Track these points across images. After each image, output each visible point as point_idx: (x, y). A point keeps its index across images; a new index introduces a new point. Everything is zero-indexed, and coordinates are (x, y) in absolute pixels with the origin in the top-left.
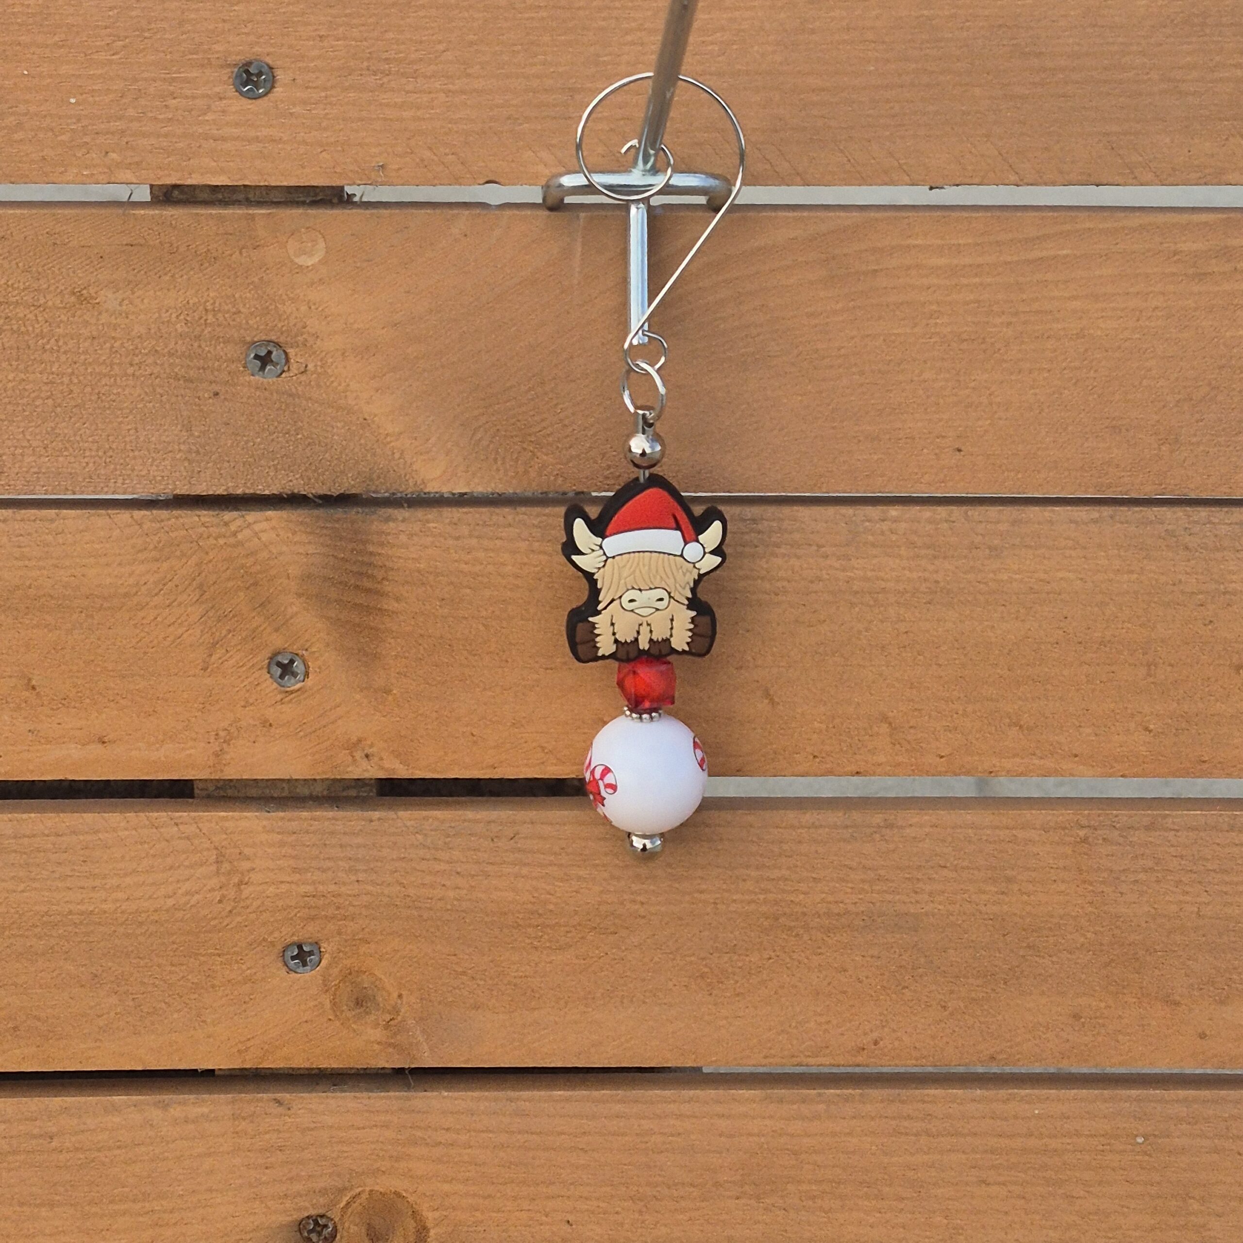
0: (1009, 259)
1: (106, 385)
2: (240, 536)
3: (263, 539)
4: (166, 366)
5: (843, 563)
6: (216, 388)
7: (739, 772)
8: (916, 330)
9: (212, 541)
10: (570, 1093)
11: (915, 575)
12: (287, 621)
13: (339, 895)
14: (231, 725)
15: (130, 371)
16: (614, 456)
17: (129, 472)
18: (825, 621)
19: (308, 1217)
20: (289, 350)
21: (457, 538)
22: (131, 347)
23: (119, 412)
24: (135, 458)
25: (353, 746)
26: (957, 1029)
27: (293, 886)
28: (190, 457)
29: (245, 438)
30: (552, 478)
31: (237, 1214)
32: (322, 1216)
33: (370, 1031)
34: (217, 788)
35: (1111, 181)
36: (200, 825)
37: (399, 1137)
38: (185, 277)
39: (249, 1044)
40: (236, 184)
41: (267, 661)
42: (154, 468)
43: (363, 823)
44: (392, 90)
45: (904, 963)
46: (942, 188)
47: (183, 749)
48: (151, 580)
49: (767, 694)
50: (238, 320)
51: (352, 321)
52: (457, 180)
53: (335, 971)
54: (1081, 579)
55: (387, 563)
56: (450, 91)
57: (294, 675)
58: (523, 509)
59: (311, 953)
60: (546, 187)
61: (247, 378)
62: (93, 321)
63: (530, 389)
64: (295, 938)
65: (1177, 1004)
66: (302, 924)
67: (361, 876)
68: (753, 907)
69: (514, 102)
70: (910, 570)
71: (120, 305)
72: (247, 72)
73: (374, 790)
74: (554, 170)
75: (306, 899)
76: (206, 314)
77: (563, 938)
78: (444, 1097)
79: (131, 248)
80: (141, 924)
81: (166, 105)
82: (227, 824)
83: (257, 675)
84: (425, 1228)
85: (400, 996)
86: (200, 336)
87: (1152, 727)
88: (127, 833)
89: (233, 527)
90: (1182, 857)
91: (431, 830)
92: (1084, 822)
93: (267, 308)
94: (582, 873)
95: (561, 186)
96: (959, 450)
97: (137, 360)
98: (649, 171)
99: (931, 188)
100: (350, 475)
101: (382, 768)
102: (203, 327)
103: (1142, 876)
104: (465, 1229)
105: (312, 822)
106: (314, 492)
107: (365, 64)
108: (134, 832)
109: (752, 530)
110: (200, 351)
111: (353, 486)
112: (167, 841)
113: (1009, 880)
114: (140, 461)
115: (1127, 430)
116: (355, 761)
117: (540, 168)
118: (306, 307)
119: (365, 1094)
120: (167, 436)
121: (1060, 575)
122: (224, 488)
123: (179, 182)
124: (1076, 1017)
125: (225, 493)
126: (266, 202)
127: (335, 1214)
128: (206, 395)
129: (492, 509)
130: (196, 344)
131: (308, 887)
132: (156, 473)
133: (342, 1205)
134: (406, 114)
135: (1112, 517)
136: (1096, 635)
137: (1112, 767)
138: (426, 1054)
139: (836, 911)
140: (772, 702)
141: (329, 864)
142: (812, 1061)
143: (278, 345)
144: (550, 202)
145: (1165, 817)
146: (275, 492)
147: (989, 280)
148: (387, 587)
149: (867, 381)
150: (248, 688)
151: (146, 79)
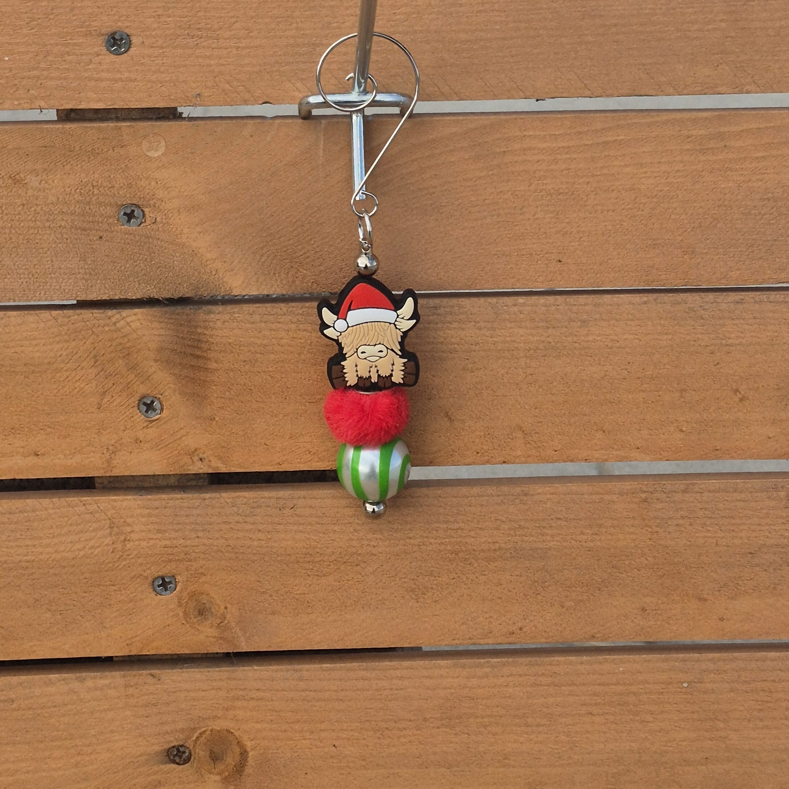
0: (587, 142)
1: (32, 233)
2: (118, 325)
3: (133, 326)
4: (69, 221)
5: (491, 332)
6: (101, 234)
7: (431, 463)
8: (530, 188)
9: (100, 329)
10: (334, 665)
11: (535, 338)
12: (149, 377)
13: (186, 546)
14: (115, 442)
15: (47, 224)
16: (348, 270)
17: (49, 287)
18: (481, 369)
19: (173, 747)
20: (145, 210)
21: (253, 323)
22: (47, 210)
23: (41, 250)
24: (51, 278)
25: (192, 453)
26: (571, 619)
27: (158, 541)
28: (86, 277)
29: (120, 265)
30: (310, 284)
31: (129, 746)
32: (182, 746)
33: (209, 630)
34: (110, 482)
35: (648, 94)
36: (99, 505)
37: (228, 695)
38: (79, 166)
39: (133, 640)
40: (109, 107)
41: (137, 402)
42: (64, 284)
43: (200, 501)
44: (204, 47)
45: (536, 579)
46: (544, 100)
47: (88, 458)
48: (64, 354)
49: (447, 415)
50: (113, 191)
51: (183, 190)
52: (246, 102)
53: (185, 594)
54: (638, 339)
55: (210, 339)
56: (239, 47)
57: (155, 410)
58: (293, 304)
59: (170, 583)
60: (300, 104)
61: (120, 227)
62: (24, 194)
63: (294, 230)
64: (160, 574)
65: (706, 600)
66: (164, 565)
67: (200, 534)
68: (442, 547)
69: (279, 53)
70: (533, 336)
71: (40, 184)
72: (114, 38)
73: (207, 481)
74: (305, 94)
75: (166, 549)
76: (93, 188)
77: (326, 569)
78: (255, 670)
79: (45, 149)
80: (64, 567)
81: (65, 60)
82: (115, 504)
83: (131, 411)
84: (245, 751)
85: (226, 608)
86: (90, 202)
87: (684, 429)
88: (54, 511)
89: (114, 320)
90: (705, 509)
91: (243, 504)
92: (645, 489)
93: (131, 183)
94: (336, 528)
95: (308, 103)
96: (560, 261)
97: (51, 218)
98: (362, 92)
99: (537, 100)
100: (185, 286)
101: (209, 466)
102: (91, 196)
103: (681, 522)
104: (271, 751)
105: (168, 501)
106: (162, 296)
107: (187, 32)
108: (58, 510)
109: (434, 314)
110: (90, 211)
111: (187, 292)
112: (79, 515)
113: (600, 526)
114: (55, 280)
115: (663, 246)
116: (193, 462)
117: (297, 93)
118: (155, 183)
119: (206, 669)
120: (71, 265)
121: (626, 337)
122: (107, 295)
123: (74, 107)
124: (644, 610)
125: (108, 298)
126: (129, 119)
127: (189, 744)
128: (95, 239)
129: (273, 304)
130: (87, 208)
131: (167, 542)
132: (64, 288)
133: (194, 738)
134: (212, 62)
135: (655, 300)
136: (648, 373)
137: (661, 454)
138: (243, 644)
139: (494, 548)
140: (450, 419)
141: (180, 527)
142: (482, 641)
143: (138, 206)
144: (303, 113)
145: (694, 484)
146: (139, 297)
147: (574, 156)
148: (211, 355)
149: (502, 220)
150: (126, 418)
151: (51, 44)
